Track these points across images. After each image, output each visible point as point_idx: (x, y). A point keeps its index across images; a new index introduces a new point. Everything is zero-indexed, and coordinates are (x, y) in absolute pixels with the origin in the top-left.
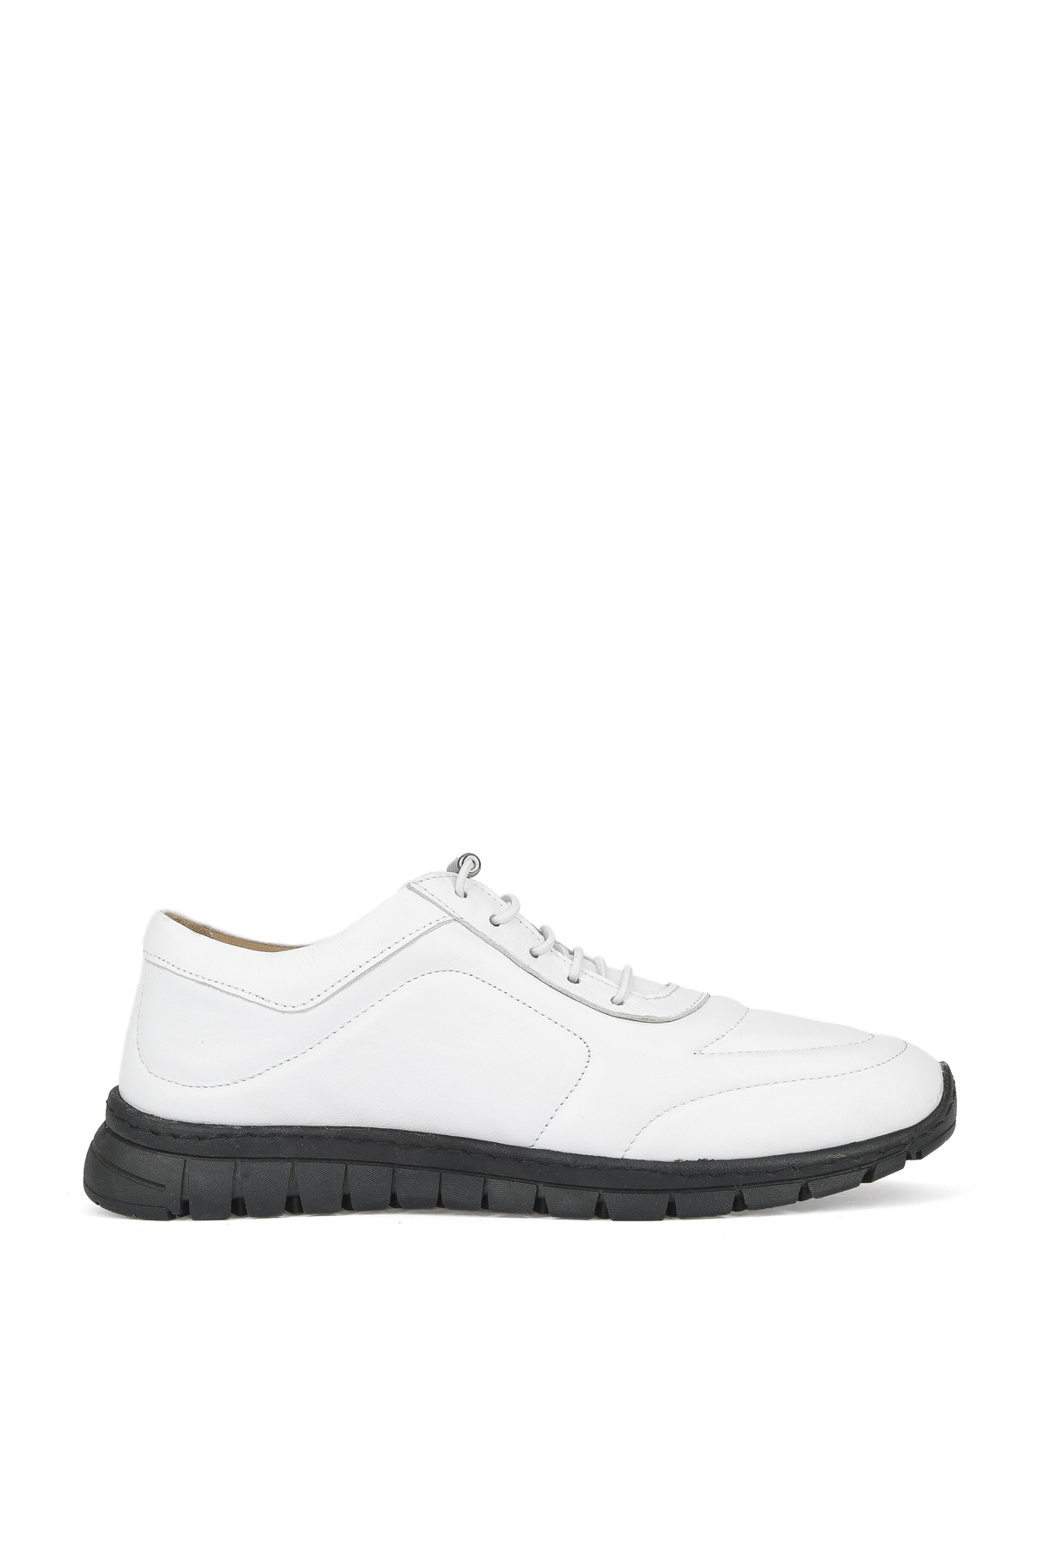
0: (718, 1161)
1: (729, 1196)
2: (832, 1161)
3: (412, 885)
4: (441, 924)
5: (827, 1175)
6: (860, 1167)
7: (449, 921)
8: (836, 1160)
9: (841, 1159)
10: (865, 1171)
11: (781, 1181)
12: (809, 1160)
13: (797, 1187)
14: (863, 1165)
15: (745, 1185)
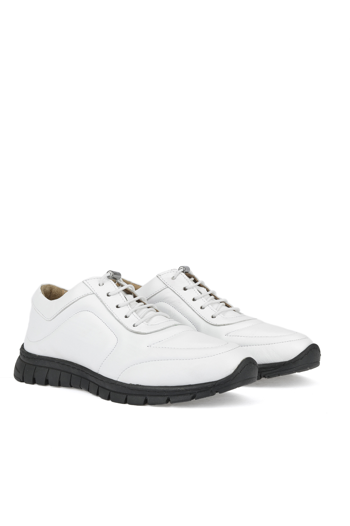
0: (142, 386)
1: (142, 399)
2: (179, 391)
3: (85, 282)
4: (88, 295)
5: (178, 395)
6: (191, 394)
7: (92, 294)
8: (181, 390)
9: (183, 390)
10: (192, 396)
11: (161, 395)
12: (171, 389)
13: (166, 398)
14: (192, 393)
15: (149, 395)
